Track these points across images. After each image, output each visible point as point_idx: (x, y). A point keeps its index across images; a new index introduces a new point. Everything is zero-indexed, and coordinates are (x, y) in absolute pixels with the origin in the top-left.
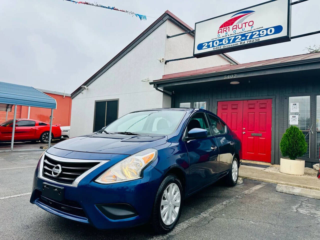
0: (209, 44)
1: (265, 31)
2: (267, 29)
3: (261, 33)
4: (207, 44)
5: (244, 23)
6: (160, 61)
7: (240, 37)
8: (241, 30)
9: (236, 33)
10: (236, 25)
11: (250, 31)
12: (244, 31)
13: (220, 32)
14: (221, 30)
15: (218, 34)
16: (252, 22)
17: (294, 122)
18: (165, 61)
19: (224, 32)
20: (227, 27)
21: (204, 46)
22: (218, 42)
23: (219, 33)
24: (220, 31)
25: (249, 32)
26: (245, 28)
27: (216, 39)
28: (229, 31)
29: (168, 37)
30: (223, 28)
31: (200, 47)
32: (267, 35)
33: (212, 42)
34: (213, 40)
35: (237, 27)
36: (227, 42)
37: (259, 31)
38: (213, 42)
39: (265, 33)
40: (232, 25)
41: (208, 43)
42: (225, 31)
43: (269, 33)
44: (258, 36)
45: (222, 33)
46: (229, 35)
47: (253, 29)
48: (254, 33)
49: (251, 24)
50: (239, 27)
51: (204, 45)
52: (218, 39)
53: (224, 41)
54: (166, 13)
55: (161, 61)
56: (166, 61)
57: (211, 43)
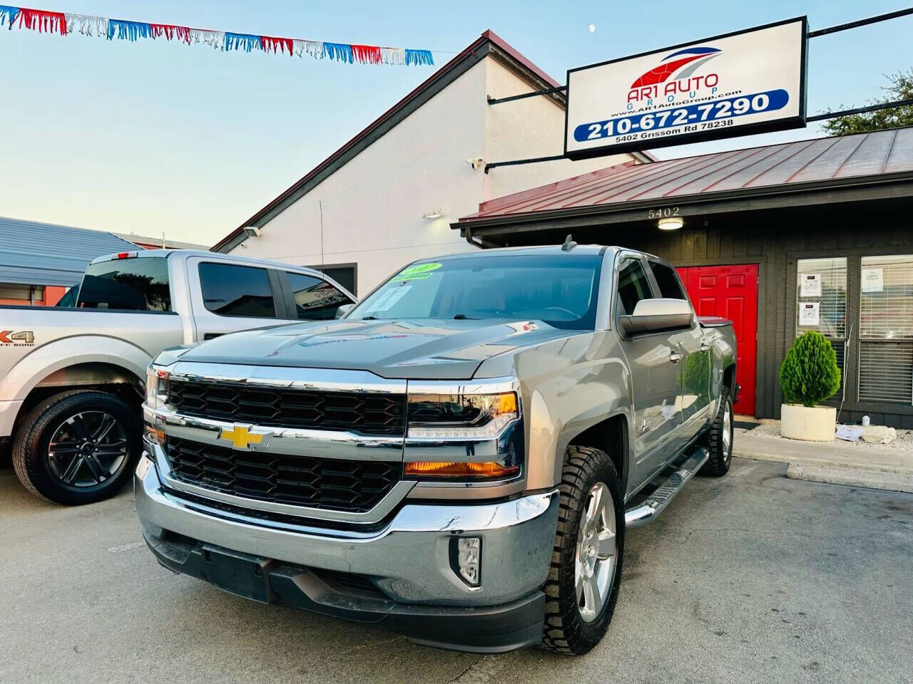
0: (605, 128)
1: (746, 102)
2: (750, 98)
3: (736, 105)
4: (599, 127)
5: (693, 79)
6: (473, 165)
7: (685, 113)
8: (686, 96)
9: (675, 101)
10: (675, 83)
11: (709, 99)
12: (695, 99)
13: (632, 98)
14: (636, 93)
15: (628, 101)
16: (715, 77)
17: (811, 319)
18: (485, 166)
19: (644, 97)
20: (652, 86)
21: (592, 131)
22: (628, 122)
23: (631, 101)
24: (634, 94)
25: (707, 101)
26: (697, 91)
27: (623, 116)
28: (656, 96)
29: (491, 102)
30: (640, 89)
31: (582, 133)
32: (751, 111)
33: (612, 123)
34: (615, 118)
35: (676, 87)
36: (652, 123)
37: (732, 101)
38: (616, 122)
39: (746, 107)
40: (663, 80)
41: (603, 124)
42: (647, 95)
43: (755, 107)
44: (730, 113)
45: (637, 100)
46: (655, 107)
47: (716, 94)
48: (719, 106)
49: (711, 81)
50: (682, 88)
51: (591, 128)
52: (627, 115)
53: (643, 121)
54: (486, 38)
55: (475, 166)
56: (488, 165)
57: (610, 126)
